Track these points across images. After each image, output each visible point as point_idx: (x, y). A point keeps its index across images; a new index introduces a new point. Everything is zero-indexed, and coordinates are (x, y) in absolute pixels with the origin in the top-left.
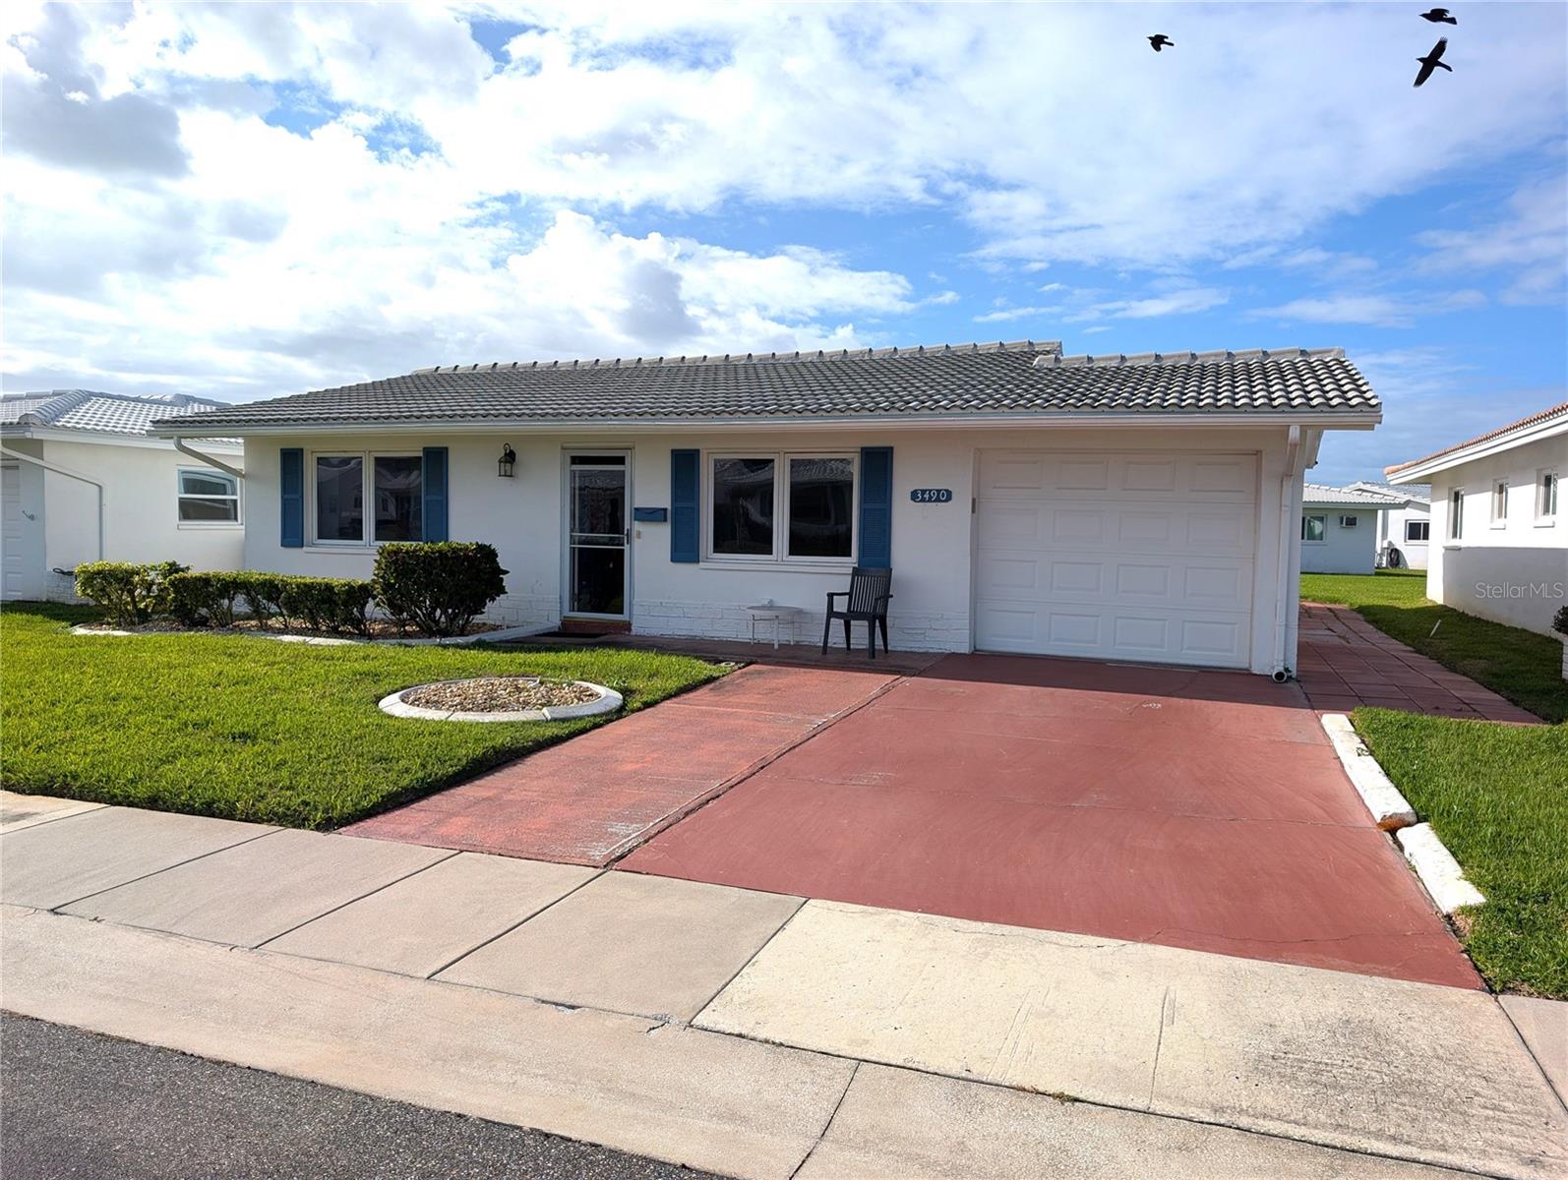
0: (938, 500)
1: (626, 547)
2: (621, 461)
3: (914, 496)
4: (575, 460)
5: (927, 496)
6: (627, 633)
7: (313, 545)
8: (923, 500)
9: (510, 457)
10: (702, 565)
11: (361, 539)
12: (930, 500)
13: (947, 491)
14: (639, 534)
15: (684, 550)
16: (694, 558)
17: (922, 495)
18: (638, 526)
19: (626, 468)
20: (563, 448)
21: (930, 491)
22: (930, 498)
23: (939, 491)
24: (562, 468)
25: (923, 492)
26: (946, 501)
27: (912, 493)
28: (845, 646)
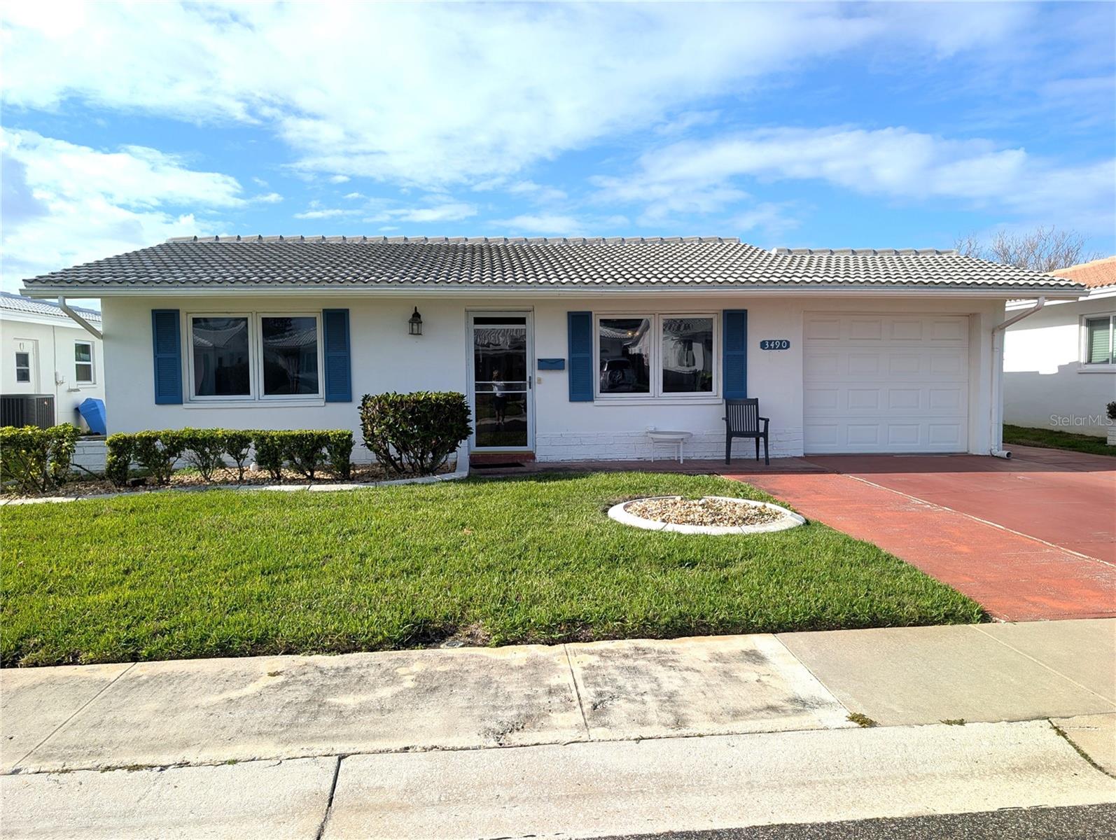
0: (780, 348)
1: (528, 391)
2: (522, 321)
3: (763, 345)
4: (478, 321)
5: (772, 345)
6: (532, 461)
7: (191, 401)
8: (770, 348)
9: (416, 319)
10: (596, 403)
11: (249, 394)
12: (775, 348)
13: (786, 341)
14: (540, 381)
15: (580, 392)
16: (589, 398)
17: (769, 344)
18: (539, 374)
19: (528, 326)
20: (467, 311)
21: (775, 341)
22: (775, 346)
23: (781, 341)
24: (467, 328)
25: (770, 342)
26: (786, 348)
27: (761, 343)
28: (755, 457)
